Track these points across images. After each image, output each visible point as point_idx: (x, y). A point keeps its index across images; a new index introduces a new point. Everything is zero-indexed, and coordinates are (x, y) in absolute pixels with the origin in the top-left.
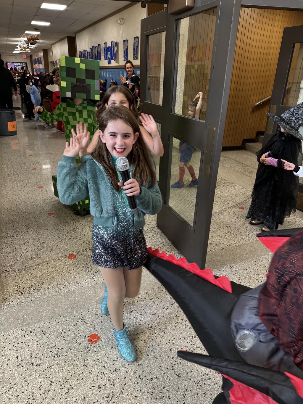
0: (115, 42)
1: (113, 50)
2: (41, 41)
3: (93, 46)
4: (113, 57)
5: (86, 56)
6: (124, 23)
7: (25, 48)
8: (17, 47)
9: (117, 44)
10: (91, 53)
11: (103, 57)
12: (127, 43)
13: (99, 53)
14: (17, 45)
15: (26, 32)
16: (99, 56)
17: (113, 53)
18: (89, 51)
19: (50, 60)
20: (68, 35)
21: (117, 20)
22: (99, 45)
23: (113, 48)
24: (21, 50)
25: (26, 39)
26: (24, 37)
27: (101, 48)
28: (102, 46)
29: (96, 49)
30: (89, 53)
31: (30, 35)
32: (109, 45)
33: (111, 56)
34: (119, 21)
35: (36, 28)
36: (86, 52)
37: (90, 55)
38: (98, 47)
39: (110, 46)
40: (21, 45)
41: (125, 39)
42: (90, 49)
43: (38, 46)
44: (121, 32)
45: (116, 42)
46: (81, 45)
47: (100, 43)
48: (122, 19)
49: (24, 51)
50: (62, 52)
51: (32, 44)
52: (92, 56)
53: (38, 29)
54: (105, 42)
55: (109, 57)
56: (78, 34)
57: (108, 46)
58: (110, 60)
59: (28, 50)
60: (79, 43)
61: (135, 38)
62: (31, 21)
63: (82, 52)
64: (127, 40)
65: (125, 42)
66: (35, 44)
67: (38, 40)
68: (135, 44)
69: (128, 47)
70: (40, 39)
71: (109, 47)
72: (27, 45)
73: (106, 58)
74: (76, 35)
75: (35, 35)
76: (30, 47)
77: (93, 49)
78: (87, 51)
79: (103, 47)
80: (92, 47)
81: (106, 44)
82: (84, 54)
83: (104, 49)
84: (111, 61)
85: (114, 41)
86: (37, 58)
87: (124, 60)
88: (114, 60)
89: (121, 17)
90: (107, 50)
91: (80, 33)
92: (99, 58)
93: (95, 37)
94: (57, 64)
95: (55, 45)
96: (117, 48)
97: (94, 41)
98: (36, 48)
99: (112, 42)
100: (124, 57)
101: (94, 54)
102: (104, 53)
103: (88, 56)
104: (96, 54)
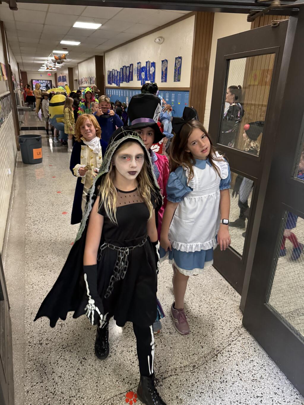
1: (148, 71)
2: (68, 60)
3: (124, 65)
4: (148, 78)
6: (163, 42)
7: (51, 67)
8: (43, 65)
9: (153, 64)
10: (121, 73)
11: (135, 77)
12: (166, 63)
13: (131, 73)
14: (44, 64)
15: (54, 52)
16: (131, 75)
17: (148, 73)
18: (119, 70)
19: (75, 78)
20: (96, 54)
21: (156, 39)
23: (148, 69)
24: (48, 69)
25: (53, 58)
26: (51, 56)
28: (135, 66)
29: (128, 68)
30: (119, 73)
31: (58, 54)
32: (143, 65)
33: (145, 76)
34: (157, 40)
35: (65, 48)
36: (116, 72)
37: (120, 75)
38: (130, 67)
39: (145, 66)
40: (48, 64)
41: (164, 59)
42: (120, 68)
43: (65, 65)
44: (159, 51)
45: (152, 62)
46: (110, 65)
47: (132, 63)
48: (161, 37)
49: (50, 69)
50: (89, 71)
51: (59, 63)
52: (123, 76)
53: (66, 49)
54: (138, 62)
55: (143, 77)
56: (107, 53)
57: (142, 66)
58: (143, 81)
59: (54, 68)
60: (108, 62)
61: (176, 58)
62: (60, 41)
63: (111, 72)
64: (167, 60)
65: (164, 62)
66: (62, 63)
67: (66, 59)
68: (177, 65)
69: (167, 67)
70: (68, 58)
71: (143, 68)
72: (54, 64)
73: (140, 78)
74: (105, 54)
75: (62, 54)
76: (56, 66)
77: (124, 69)
79: (136, 67)
80: (123, 67)
81: (140, 64)
82: (113, 74)
83: (137, 69)
85: (149, 61)
86: (61, 76)
87: (162, 82)
88: (149, 80)
89: (161, 36)
90: (141, 70)
91: (110, 53)
92: (130, 78)
93: (127, 56)
94: (82, 82)
95: (81, 64)
96: (154, 69)
97: (125, 61)
98: (62, 66)
99: (147, 62)
100: (162, 78)
101: (124, 74)
102: (137, 73)
103: (117, 76)
104: (128, 74)
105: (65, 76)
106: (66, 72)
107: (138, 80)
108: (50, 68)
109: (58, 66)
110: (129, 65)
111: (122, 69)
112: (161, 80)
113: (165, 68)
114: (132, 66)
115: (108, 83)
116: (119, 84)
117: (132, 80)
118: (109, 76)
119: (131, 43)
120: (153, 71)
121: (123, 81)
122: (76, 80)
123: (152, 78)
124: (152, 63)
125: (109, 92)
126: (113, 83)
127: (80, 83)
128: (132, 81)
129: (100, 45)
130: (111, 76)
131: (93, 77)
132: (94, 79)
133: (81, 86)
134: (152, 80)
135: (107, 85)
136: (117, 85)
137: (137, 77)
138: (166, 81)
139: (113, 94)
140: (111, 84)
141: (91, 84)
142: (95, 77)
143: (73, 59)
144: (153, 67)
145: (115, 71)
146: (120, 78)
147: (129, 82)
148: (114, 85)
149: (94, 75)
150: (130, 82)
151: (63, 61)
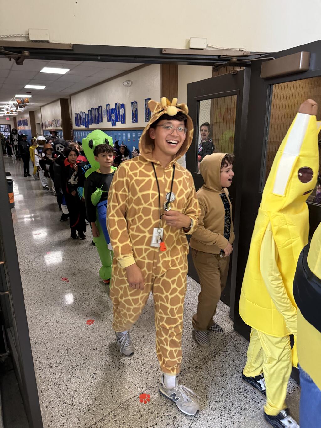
0: (121, 103)
1: (118, 112)
2: (32, 104)
3: (92, 108)
4: (119, 119)
5: (84, 118)
6: (132, 84)
7: (13, 111)
8: (2, 110)
9: (123, 106)
10: (90, 115)
11: (105, 119)
12: (136, 104)
13: (100, 115)
14: (3, 108)
15: (17, 96)
16: (100, 117)
17: (118, 115)
18: (87, 112)
19: (37, 122)
20: (62, 97)
21: (124, 82)
22: (100, 107)
23: (118, 110)
24: (8, 113)
25: (16, 102)
26: (13, 100)
27: (103, 109)
28: (104, 108)
29: (97, 110)
30: (87, 115)
31: (20, 98)
32: (113, 106)
33: (115, 118)
34: (126, 83)
35: (29, 92)
36: (84, 114)
37: (88, 117)
39: (115, 107)
40: (9, 108)
41: (134, 101)
42: (89, 111)
43: (28, 109)
44: (128, 94)
46: (77, 107)
47: (101, 105)
48: (129, 81)
49: (10, 114)
50: (54, 114)
51: (21, 107)
52: (92, 118)
53: (30, 93)
54: (107, 104)
55: (113, 119)
56: (73, 96)
57: (111, 108)
58: (114, 122)
59: (14, 113)
60: (74, 105)
61: (145, 100)
62: (25, 85)
63: (78, 114)
64: (136, 102)
65: (133, 104)
66: (24, 107)
67: (29, 103)
69: (137, 109)
70: (31, 102)
71: (113, 109)
72: (16, 108)
73: (109, 119)
74: (71, 97)
75: (25, 98)
76: (18, 110)
77: (93, 111)
78: (85, 112)
79: (106, 108)
80: (92, 109)
81: (109, 106)
82: (81, 116)
83: (106, 111)
84: (116, 123)
85: (119, 102)
86: (22, 120)
87: (133, 122)
88: (120, 121)
89: (128, 79)
90: (110, 112)
91: (76, 96)
92: (100, 120)
93: (95, 99)
94: (46, 126)
95: (44, 107)
96: (123, 110)
97: (93, 103)
98: (24, 110)
99: (116, 104)
100: (133, 119)
101: (93, 116)
102: (107, 115)
103: (85, 118)
104: (97, 116)
105: (26, 120)
106: (27, 116)
107: (108, 121)
108: (11, 112)
109: (20, 110)
110: (98, 108)
111: (90, 111)
112: (132, 121)
113: (135, 109)
114: (100, 108)
115: (76, 125)
116: (88, 126)
117: (102, 121)
118: (76, 119)
119: (98, 87)
120: (123, 112)
121: (92, 123)
122: (39, 124)
123: (122, 119)
124: (121, 105)
125: (77, 134)
126: (81, 125)
127: (44, 126)
128: (101, 123)
129: (66, 88)
130: (79, 118)
131: (58, 119)
132: (60, 122)
133: (45, 129)
134: (123, 121)
135: (75, 127)
136: (86, 127)
137: (106, 118)
138: (137, 121)
139: (81, 136)
140: (79, 126)
141: (56, 126)
142: (61, 119)
143: (36, 103)
144: (123, 109)
145: (82, 113)
146: (88, 120)
147: (98, 123)
148: (82, 127)
149: (60, 118)
150: (100, 123)
151: (26, 105)
